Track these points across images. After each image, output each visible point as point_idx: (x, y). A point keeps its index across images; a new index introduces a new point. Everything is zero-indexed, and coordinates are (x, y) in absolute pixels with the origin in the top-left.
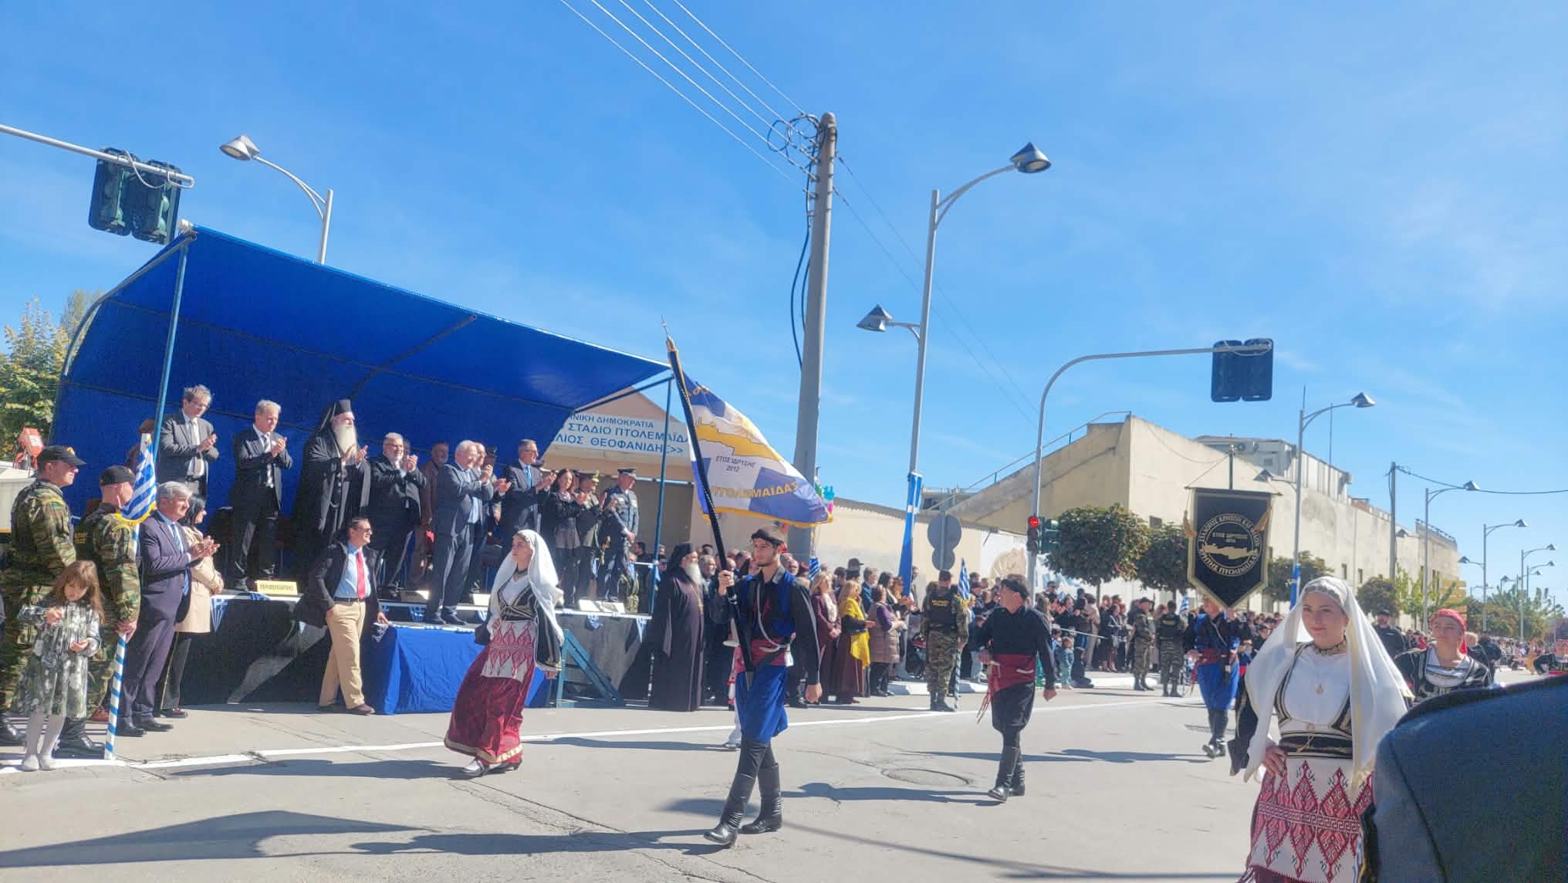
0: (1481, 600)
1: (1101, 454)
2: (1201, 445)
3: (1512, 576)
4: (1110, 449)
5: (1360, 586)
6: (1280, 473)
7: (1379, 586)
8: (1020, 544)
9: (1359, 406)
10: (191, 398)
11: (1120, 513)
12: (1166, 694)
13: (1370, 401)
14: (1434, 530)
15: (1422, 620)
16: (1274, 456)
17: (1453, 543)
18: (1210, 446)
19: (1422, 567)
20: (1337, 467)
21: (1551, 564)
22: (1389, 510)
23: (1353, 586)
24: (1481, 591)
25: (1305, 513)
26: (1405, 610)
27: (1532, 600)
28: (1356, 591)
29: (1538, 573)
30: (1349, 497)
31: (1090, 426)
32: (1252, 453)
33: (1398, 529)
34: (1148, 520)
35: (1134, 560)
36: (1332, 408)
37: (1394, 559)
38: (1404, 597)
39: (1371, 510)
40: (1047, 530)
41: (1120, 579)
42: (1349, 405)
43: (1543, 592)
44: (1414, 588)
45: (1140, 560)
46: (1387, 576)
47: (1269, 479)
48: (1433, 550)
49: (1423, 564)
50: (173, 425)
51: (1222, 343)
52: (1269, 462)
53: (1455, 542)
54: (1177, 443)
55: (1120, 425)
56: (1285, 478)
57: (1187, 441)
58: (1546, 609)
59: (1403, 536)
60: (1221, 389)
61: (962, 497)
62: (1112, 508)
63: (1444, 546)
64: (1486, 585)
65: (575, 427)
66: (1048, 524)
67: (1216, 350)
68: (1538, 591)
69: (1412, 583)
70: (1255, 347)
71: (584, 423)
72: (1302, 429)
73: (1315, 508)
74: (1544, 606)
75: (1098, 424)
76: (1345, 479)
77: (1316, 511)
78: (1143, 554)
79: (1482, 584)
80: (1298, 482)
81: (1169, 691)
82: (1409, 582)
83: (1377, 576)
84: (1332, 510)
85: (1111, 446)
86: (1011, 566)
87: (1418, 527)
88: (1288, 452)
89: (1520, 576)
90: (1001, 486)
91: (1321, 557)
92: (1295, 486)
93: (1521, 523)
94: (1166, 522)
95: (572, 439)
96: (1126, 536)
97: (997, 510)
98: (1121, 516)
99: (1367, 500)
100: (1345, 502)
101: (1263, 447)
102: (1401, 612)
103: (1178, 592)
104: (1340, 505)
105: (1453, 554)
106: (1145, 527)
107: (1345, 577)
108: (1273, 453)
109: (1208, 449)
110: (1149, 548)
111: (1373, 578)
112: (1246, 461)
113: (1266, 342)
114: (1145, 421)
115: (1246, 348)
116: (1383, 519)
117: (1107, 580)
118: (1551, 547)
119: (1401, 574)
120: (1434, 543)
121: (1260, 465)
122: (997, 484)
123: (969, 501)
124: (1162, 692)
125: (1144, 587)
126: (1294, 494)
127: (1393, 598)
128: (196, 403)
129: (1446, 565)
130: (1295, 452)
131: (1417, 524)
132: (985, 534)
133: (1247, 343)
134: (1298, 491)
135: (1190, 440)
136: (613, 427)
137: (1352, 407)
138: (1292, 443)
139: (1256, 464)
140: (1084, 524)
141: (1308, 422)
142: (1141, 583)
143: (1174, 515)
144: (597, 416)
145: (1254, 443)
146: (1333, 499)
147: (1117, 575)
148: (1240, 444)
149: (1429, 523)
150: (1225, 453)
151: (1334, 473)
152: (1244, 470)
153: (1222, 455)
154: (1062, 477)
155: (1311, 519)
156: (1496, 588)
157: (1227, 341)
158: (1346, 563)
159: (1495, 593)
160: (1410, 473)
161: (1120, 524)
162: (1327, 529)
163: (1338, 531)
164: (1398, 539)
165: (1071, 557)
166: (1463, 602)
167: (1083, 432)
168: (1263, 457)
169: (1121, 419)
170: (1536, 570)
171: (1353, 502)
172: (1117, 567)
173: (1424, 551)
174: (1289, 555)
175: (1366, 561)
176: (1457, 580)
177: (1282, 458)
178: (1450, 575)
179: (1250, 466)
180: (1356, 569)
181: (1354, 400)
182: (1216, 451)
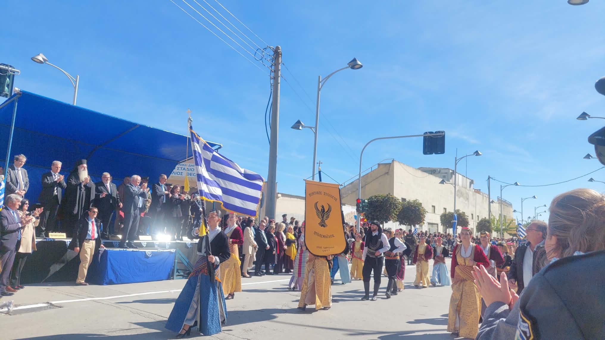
1: (383, 175)
2: (420, 171)
3: (532, 217)
4: (386, 173)
5: (478, 222)
6: (449, 181)
7: (485, 221)
8: (354, 209)
9: (477, 155)
10: (17, 159)
11: (391, 197)
13: (480, 153)
14: (504, 200)
15: (500, 234)
16: (446, 175)
17: (510, 205)
18: (424, 171)
19: (500, 214)
20: (468, 177)
21: (545, 212)
22: (488, 193)
23: (476, 222)
24: (521, 222)
25: (457, 195)
26: (494, 230)
28: (477, 224)
29: (541, 215)
30: (473, 189)
31: (379, 164)
32: (438, 174)
33: (491, 200)
34: (401, 199)
35: (396, 214)
36: (466, 156)
37: (490, 211)
38: (494, 225)
39: (481, 194)
40: (363, 204)
41: (392, 221)
42: (472, 155)
44: (497, 222)
45: (398, 214)
46: (487, 218)
47: (445, 183)
48: (504, 208)
49: (500, 213)
50: (10, 171)
51: (426, 133)
52: (444, 177)
53: (511, 205)
54: (411, 170)
55: (390, 163)
56: (450, 183)
57: (415, 170)
59: (493, 203)
60: (426, 150)
62: (388, 195)
63: (507, 206)
64: (523, 220)
65: (180, 169)
66: (364, 202)
67: (425, 135)
69: (497, 220)
70: (438, 134)
71: (184, 167)
72: (456, 164)
73: (461, 193)
75: (382, 164)
76: (472, 182)
77: (461, 194)
78: (399, 212)
79: (521, 220)
80: (455, 184)
81: (410, 263)
82: (496, 220)
83: (484, 218)
84: (467, 194)
85: (387, 172)
86: (350, 218)
88: (451, 173)
89: (534, 216)
90: (347, 187)
91: (464, 211)
92: (454, 185)
93: (534, 197)
94: (407, 200)
95: (179, 173)
96: (393, 205)
97: (345, 197)
98: (391, 198)
99: (480, 190)
100: (472, 191)
101: (443, 171)
102: (493, 231)
103: (412, 226)
104: (470, 192)
105: (511, 209)
106: (400, 202)
108: (446, 173)
109: (422, 172)
110: (402, 209)
111: (483, 219)
112: (436, 176)
113: (443, 132)
114: (399, 162)
115: (435, 134)
116: (486, 197)
117: (386, 222)
118: (545, 206)
119: (493, 217)
120: (504, 205)
121: (442, 178)
122: (344, 187)
126: (454, 188)
127: (490, 226)
128: (20, 161)
129: (508, 213)
130: (454, 173)
131: (498, 198)
133: (436, 132)
134: (455, 187)
135: (416, 169)
137: (474, 155)
138: (452, 170)
139: (440, 177)
140: (377, 201)
141: (458, 162)
142: (399, 223)
143: (410, 197)
144: (188, 164)
145: (439, 170)
146: (468, 190)
147: (390, 220)
148: (434, 170)
149: (502, 198)
150: (429, 173)
151: (468, 181)
152: (436, 180)
153: (427, 174)
154: (368, 184)
155: (460, 198)
156: (526, 221)
157: (429, 132)
158: (472, 213)
159: (526, 223)
160: (495, 180)
161: (390, 201)
162: (466, 201)
163: (470, 202)
164: (491, 204)
165: (373, 214)
166: (514, 227)
167: (376, 167)
168: (442, 175)
169: (390, 161)
170: (540, 214)
171: (475, 191)
172: (390, 217)
173: (500, 209)
174: (452, 211)
175: (480, 212)
176: (513, 218)
177: (449, 175)
178: (510, 217)
179: (437, 178)
180: (477, 216)
181: (474, 153)
182: (425, 173)
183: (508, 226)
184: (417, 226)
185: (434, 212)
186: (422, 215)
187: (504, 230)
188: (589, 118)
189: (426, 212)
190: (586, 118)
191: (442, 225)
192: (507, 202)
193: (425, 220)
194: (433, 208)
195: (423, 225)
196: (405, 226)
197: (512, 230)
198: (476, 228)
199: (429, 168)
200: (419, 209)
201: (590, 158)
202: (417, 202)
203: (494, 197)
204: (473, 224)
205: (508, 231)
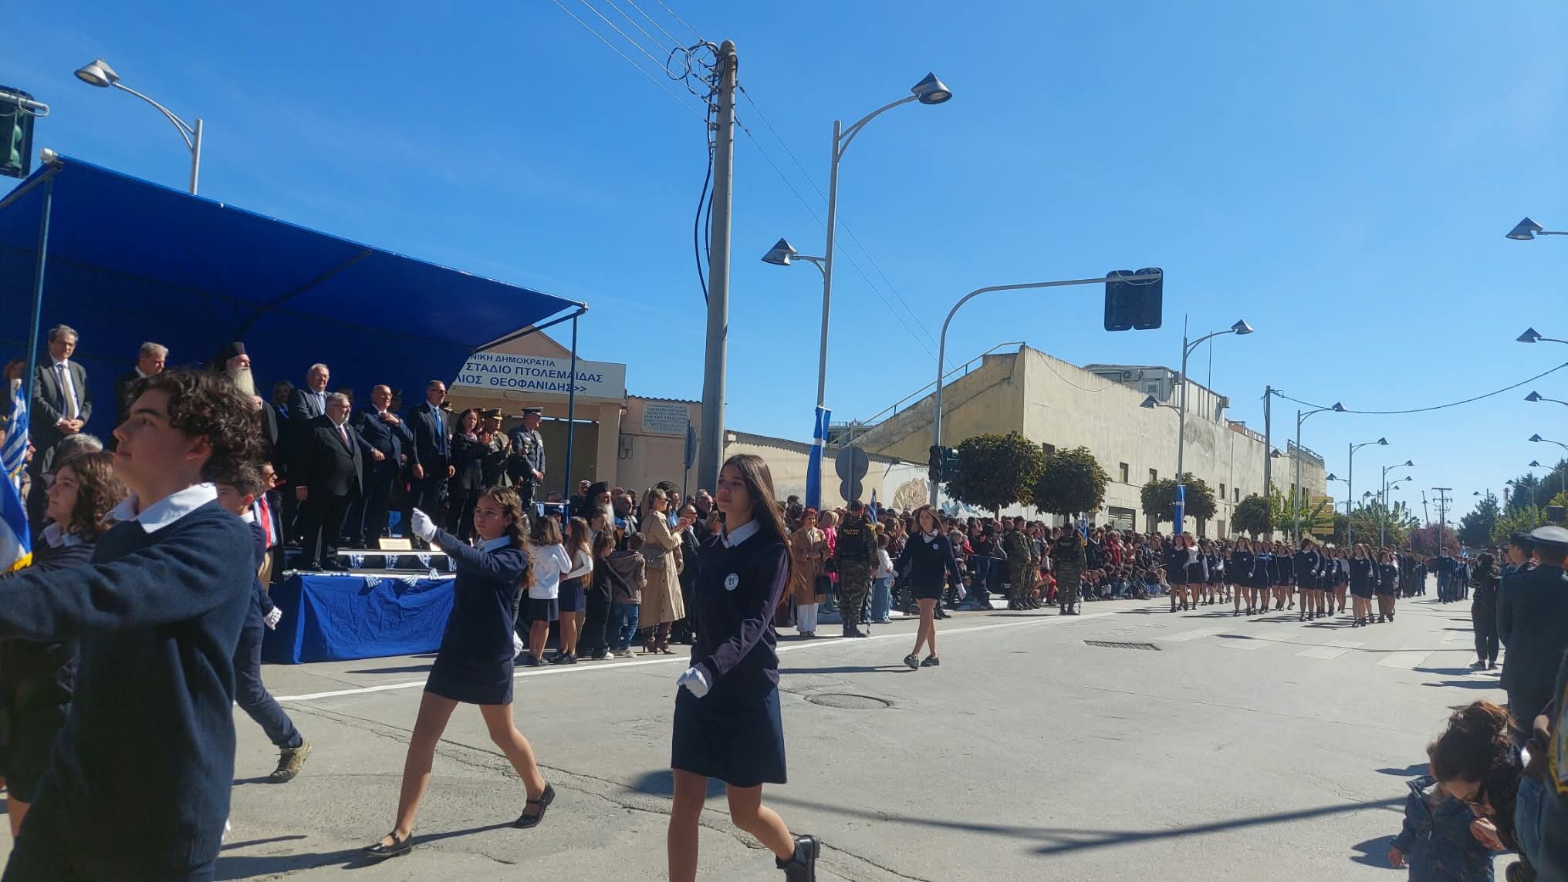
0: (1346, 515)
1: (997, 384)
2: (1090, 373)
3: (1374, 491)
4: (1004, 379)
5: (1237, 504)
6: (1162, 400)
7: (1255, 503)
8: (923, 474)
9: (1237, 333)
11: (1017, 440)
12: (1063, 613)
13: (1250, 327)
14: (1304, 449)
15: (1293, 535)
16: (1157, 383)
17: (1320, 462)
18: (1098, 374)
19: (1293, 485)
20: (1216, 392)
21: (1409, 479)
22: (1264, 433)
23: (1230, 505)
24: (1346, 505)
25: (1187, 437)
26: (1277, 526)
27: (1391, 513)
28: (1234, 509)
29: (1397, 488)
30: (1226, 420)
31: (986, 357)
32: (1136, 381)
33: (1271, 452)
34: (1042, 446)
35: (1030, 486)
36: (1212, 335)
37: (1268, 478)
38: (1277, 514)
39: (1247, 433)
40: (948, 459)
41: (1018, 502)
42: (1229, 332)
43: (1401, 505)
45: (1036, 486)
46: (1261, 494)
47: (1155, 405)
48: (1303, 469)
49: (1295, 483)
51: (1114, 273)
52: (1153, 389)
54: (1068, 372)
55: (1014, 356)
56: (1170, 404)
57: (1077, 371)
58: (1404, 521)
59: (1276, 456)
60: (1113, 318)
61: (866, 430)
62: (1010, 436)
63: (1312, 465)
64: (1349, 504)
65: (473, 367)
66: (949, 453)
67: (1110, 281)
68: (1397, 505)
69: (1285, 501)
70: (1147, 277)
71: (482, 362)
72: (1185, 356)
73: (1195, 431)
74: (1401, 518)
75: (994, 356)
76: (1223, 403)
77: (1197, 435)
78: (1038, 480)
79: (1347, 499)
80: (1182, 408)
81: (1066, 609)
82: (1282, 500)
83: (1253, 495)
84: (1210, 433)
85: (1006, 376)
86: (912, 495)
87: (1290, 447)
88: (1171, 379)
89: (1381, 490)
90: (900, 417)
91: (1202, 478)
92: (1179, 411)
93: (1383, 441)
94: (1059, 447)
95: (470, 379)
96: (1023, 462)
97: (898, 441)
98: (1020, 443)
99: (1243, 423)
100: (1223, 425)
101: (1148, 374)
102: (1274, 528)
103: (1071, 515)
104: (1218, 428)
105: (1321, 472)
106: (1039, 452)
107: (1223, 497)
108: (1158, 379)
109: (1097, 377)
110: (1045, 473)
111: (1249, 496)
112: (1131, 388)
113: (1159, 271)
114: (1038, 352)
115: (1137, 278)
116: (1258, 441)
117: (1005, 506)
118: (1410, 463)
119: (1275, 491)
120: (1303, 461)
121: (1146, 393)
122: (897, 415)
123: (871, 432)
124: (1059, 610)
125: (1040, 511)
126: (1179, 418)
127: (1267, 514)
129: (1314, 483)
130: (1178, 378)
131: (1289, 444)
132: (887, 466)
133: (1138, 272)
134: (1181, 416)
135: (1078, 369)
136: (513, 366)
137: (1232, 334)
138: (1175, 370)
139: (1142, 391)
140: (983, 451)
141: (1191, 349)
142: (1036, 508)
143: (1066, 441)
144: (495, 355)
145: (1138, 371)
146: (1213, 423)
147: (1013, 501)
148: (1127, 372)
149: (1301, 443)
150: (1113, 380)
151: (1213, 398)
152: (1131, 397)
153: (1110, 383)
154: (958, 407)
155: (1191, 443)
156: (1359, 503)
157: (1119, 271)
158: (1223, 482)
159: (1357, 508)
160: (1283, 396)
161: (1017, 451)
162: (1206, 451)
163: (1217, 453)
164: (1272, 459)
165: (971, 484)
166: (1330, 518)
167: (979, 363)
168: (1148, 384)
169: (1015, 349)
170: (1394, 485)
171: (1230, 425)
172: (1014, 492)
173: (1295, 470)
174: (1173, 477)
175: (1243, 481)
176: (1326, 496)
177: (1166, 383)
178: (1318, 492)
179: (1136, 393)
180: (1233, 489)
181: (1234, 327)
182: (1104, 381)
183: (1313, 516)
185: (1126, 480)
186: (1097, 486)
187: (1302, 525)
188: (1539, 233)
189: (1105, 479)
190: (1531, 235)
191: (1144, 513)
192: (1315, 456)
193: (1104, 501)
194: (1123, 469)
195: (1097, 511)
196: (1051, 515)
197: (1323, 525)
198: (1233, 521)
199: (1114, 366)
200: (1089, 472)
201: (1534, 341)
202: (1085, 453)
203: (1278, 443)
204: (1224, 511)
205: (1313, 529)
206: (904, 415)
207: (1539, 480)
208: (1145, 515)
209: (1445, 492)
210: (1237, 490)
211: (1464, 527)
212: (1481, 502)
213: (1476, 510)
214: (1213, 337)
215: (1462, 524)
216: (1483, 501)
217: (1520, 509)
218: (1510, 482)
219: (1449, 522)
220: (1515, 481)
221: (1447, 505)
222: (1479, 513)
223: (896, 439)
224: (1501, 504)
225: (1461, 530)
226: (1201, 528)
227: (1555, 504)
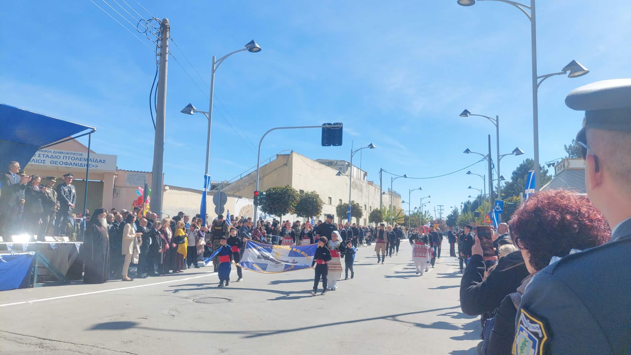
0: (408, 216)
1: (282, 166)
2: (318, 162)
4: (285, 164)
5: (371, 212)
6: (345, 173)
7: (377, 212)
8: (251, 202)
9: (370, 148)
11: (289, 189)
13: (374, 146)
14: (394, 192)
16: (342, 166)
17: (399, 196)
18: (321, 163)
19: (390, 205)
20: (363, 170)
21: (429, 202)
22: (380, 185)
23: (368, 212)
24: (408, 212)
25: (353, 187)
26: (385, 220)
27: (423, 215)
28: (369, 214)
29: (425, 206)
30: (367, 180)
31: (278, 155)
32: (334, 166)
33: (382, 192)
34: (299, 191)
35: (294, 206)
36: (361, 148)
37: (381, 202)
38: (385, 215)
39: (374, 185)
40: (261, 196)
41: (289, 214)
43: (427, 212)
44: (388, 211)
45: (296, 206)
46: (379, 209)
47: (341, 175)
48: (393, 199)
49: (391, 204)
51: (325, 124)
52: (340, 169)
53: (400, 196)
54: (309, 161)
55: (289, 155)
56: (346, 175)
57: (313, 161)
58: (428, 218)
59: (384, 194)
60: (325, 141)
61: (228, 184)
62: (286, 187)
63: (397, 197)
64: (409, 211)
65: (42, 156)
66: (262, 194)
67: (324, 127)
68: (426, 212)
70: (336, 126)
71: (46, 153)
72: (352, 156)
73: (356, 185)
74: (427, 217)
75: (281, 155)
76: (366, 174)
77: (356, 186)
78: (297, 204)
79: (408, 210)
82: (386, 209)
84: (361, 185)
85: (286, 162)
86: (247, 211)
87: (389, 191)
88: (347, 165)
89: (420, 206)
90: (243, 179)
91: (358, 203)
92: (350, 177)
93: (421, 189)
94: (305, 191)
95: (40, 161)
96: (291, 197)
97: (241, 189)
98: (290, 190)
99: (373, 182)
100: (366, 182)
101: (339, 163)
103: (310, 218)
104: (364, 184)
105: (400, 200)
106: (298, 193)
108: (342, 165)
109: (320, 164)
110: (300, 201)
111: (375, 209)
112: (333, 168)
113: (340, 124)
114: (298, 153)
115: (334, 126)
116: (378, 188)
117: (284, 215)
118: (429, 197)
119: (384, 207)
120: (394, 196)
121: (338, 170)
122: (241, 178)
123: (230, 186)
125: (298, 216)
127: (381, 216)
129: (398, 204)
130: (349, 165)
131: (388, 190)
132: (237, 199)
133: (334, 124)
134: (350, 179)
135: (313, 160)
136: (62, 155)
137: (368, 148)
138: (348, 162)
139: (336, 169)
140: (275, 193)
141: (354, 154)
142: (297, 215)
143: (308, 189)
144: (53, 150)
145: (336, 162)
146: (362, 182)
147: (288, 212)
148: (331, 162)
149: (393, 189)
150: (326, 165)
151: (362, 172)
152: (332, 172)
154: (267, 175)
155: (354, 189)
156: (413, 211)
157: (327, 124)
158: (366, 204)
159: (412, 213)
160: (386, 172)
161: (289, 193)
162: (360, 192)
163: (363, 193)
164: (383, 195)
165: (271, 206)
166: (403, 217)
167: (275, 158)
168: (339, 167)
169: (289, 152)
170: (425, 204)
171: (368, 182)
172: (288, 209)
173: (391, 199)
174: (347, 202)
175: (372, 203)
176: (401, 209)
177: (345, 167)
178: (399, 207)
179: (334, 170)
180: (369, 207)
181: (369, 146)
182: (323, 165)
183: (397, 216)
184: (315, 218)
185: (331, 203)
186: (319, 206)
187: (393, 220)
188: (470, 115)
189: (323, 203)
190: (467, 115)
191: (337, 216)
192: (396, 193)
193: (322, 212)
194: (330, 199)
195: (319, 216)
196: (302, 218)
197: (401, 219)
198: (369, 219)
199: (326, 160)
200: (317, 200)
201: (469, 153)
202: (315, 193)
203: (385, 189)
204: (366, 215)
205: (397, 221)
206: (245, 178)
207: (472, 202)
208: (338, 217)
209: (442, 208)
210: (371, 207)
211: (448, 219)
212: (453, 210)
213: (451, 213)
214: (362, 149)
215: (447, 218)
216: (454, 210)
217: (465, 213)
218: (462, 203)
219: (443, 218)
220: (464, 202)
221: (442, 211)
222: (452, 214)
223: (241, 188)
224: (460, 211)
225: (447, 221)
226: (358, 221)
227: (477, 211)
